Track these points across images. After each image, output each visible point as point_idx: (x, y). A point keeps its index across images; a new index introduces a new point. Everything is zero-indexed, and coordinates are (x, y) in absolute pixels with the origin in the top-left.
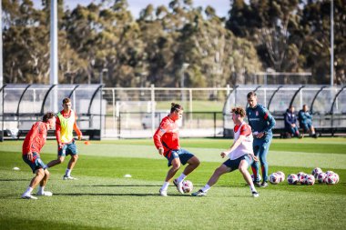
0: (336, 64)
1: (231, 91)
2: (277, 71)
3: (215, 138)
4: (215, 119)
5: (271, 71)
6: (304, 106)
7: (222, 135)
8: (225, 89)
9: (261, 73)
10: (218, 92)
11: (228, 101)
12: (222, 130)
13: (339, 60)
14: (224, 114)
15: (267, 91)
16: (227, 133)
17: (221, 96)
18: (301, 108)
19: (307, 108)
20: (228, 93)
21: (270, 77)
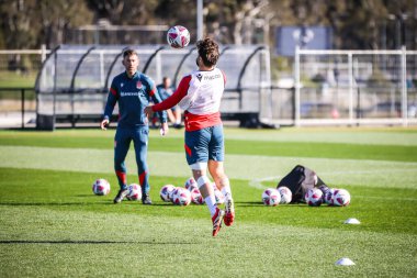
0: (206, 11)
1: (48, 56)
2: (114, 23)
3: (23, 129)
4: (23, 99)
5: (105, 24)
6: (165, 80)
7: (34, 125)
8: (39, 52)
9: (90, 27)
10: (22, 56)
11: (44, 71)
12: (34, 117)
13: (212, 6)
14: (38, 92)
15: (106, 56)
16: (42, 121)
17: (28, 64)
18: (160, 82)
19: (169, 82)
20: (44, 58)
21: (104, 33)
